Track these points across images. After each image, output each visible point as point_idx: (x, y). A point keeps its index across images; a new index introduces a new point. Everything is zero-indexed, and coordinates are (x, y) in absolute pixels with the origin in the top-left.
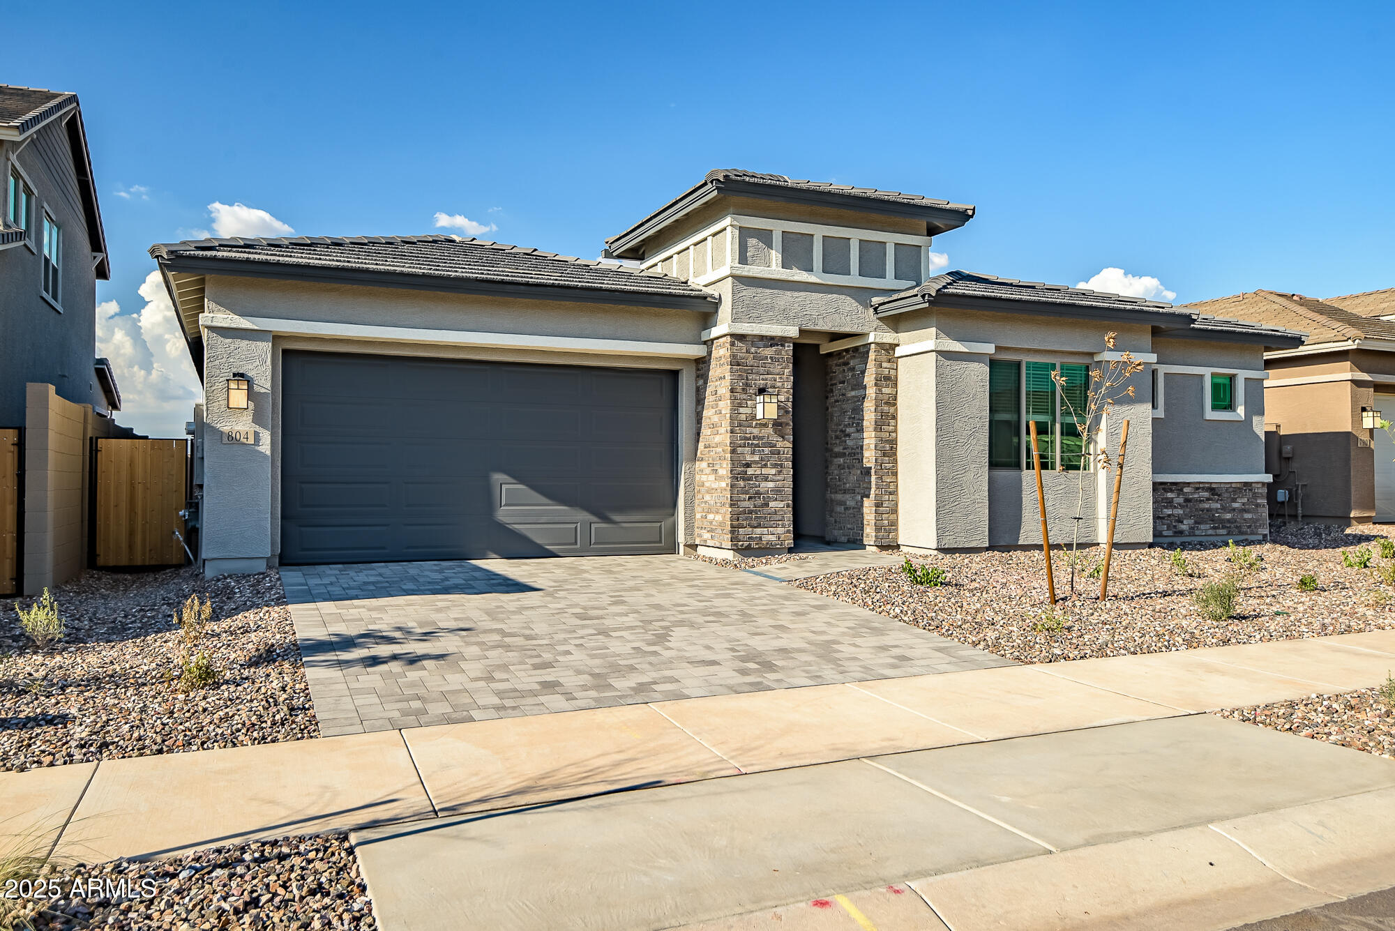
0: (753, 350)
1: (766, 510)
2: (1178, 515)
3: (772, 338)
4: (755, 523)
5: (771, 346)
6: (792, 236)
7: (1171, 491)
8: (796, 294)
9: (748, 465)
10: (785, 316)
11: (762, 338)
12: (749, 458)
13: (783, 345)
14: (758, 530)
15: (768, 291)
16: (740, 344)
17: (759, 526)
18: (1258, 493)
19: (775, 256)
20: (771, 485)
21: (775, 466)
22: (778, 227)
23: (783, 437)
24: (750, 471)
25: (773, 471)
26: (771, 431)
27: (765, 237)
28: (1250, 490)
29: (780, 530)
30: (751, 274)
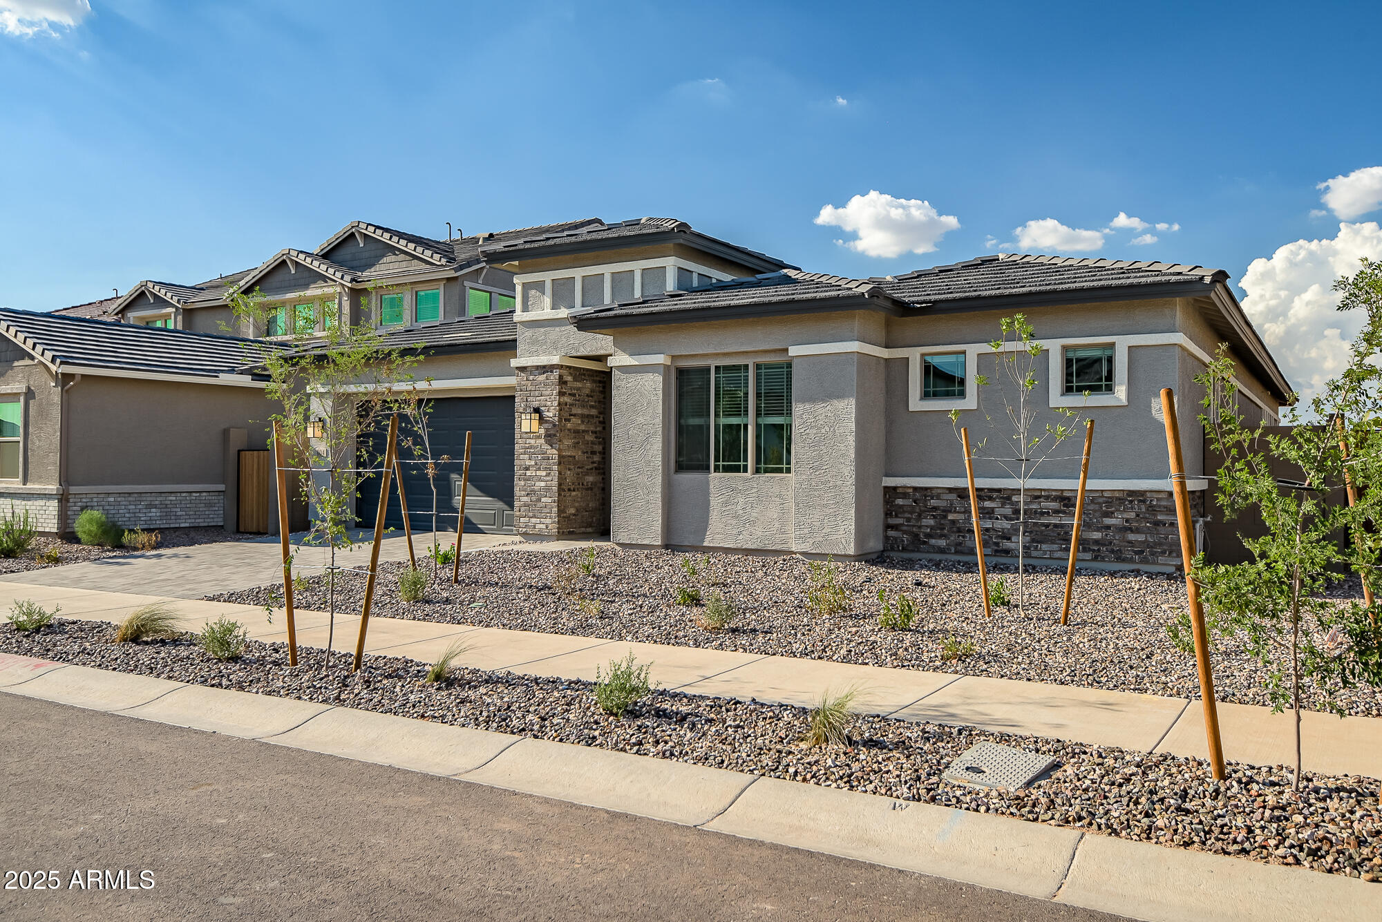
0: (531, 378)
1: (539, 505)
2: (1003, 529)
3: (544, 367)
4: (531, 514)
5: (544, 373)
6: (560, 282)
7: (991, 499)
8: (563, 328)
9: (527, 469)
10: (555, 346)
11: (537, 367)
12: (528, 463)
13: (552, 372)
14: (533, 520)
15: (542, 330)
16: (522, 375)
17: (534, 517)
18: (1160, 506)
19: (547, 300)
20: (543, 484)
21: (546, 469)
22: (548, 277)
23: (551, 446)
24: (528, 473)
25: (544, 473)
26: (542, 441)
27: (540, 286)
28: (1140, 501)
29: (548, 521)
30: (528, 319)
